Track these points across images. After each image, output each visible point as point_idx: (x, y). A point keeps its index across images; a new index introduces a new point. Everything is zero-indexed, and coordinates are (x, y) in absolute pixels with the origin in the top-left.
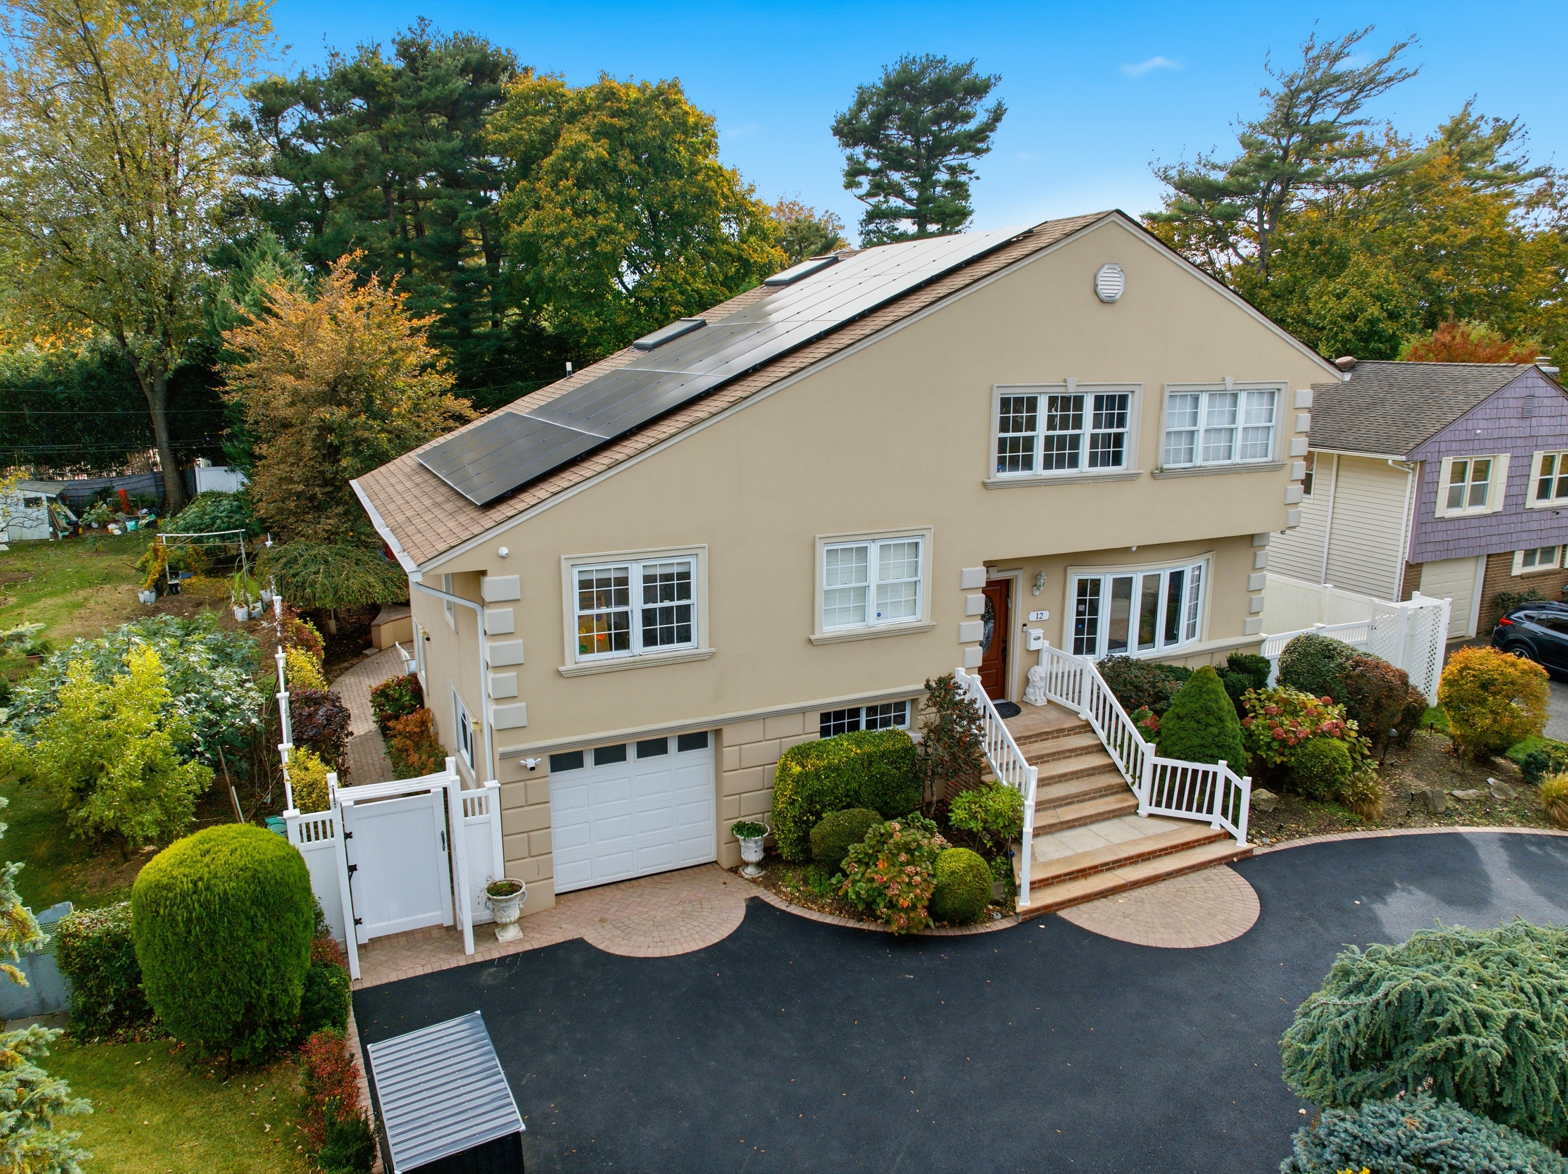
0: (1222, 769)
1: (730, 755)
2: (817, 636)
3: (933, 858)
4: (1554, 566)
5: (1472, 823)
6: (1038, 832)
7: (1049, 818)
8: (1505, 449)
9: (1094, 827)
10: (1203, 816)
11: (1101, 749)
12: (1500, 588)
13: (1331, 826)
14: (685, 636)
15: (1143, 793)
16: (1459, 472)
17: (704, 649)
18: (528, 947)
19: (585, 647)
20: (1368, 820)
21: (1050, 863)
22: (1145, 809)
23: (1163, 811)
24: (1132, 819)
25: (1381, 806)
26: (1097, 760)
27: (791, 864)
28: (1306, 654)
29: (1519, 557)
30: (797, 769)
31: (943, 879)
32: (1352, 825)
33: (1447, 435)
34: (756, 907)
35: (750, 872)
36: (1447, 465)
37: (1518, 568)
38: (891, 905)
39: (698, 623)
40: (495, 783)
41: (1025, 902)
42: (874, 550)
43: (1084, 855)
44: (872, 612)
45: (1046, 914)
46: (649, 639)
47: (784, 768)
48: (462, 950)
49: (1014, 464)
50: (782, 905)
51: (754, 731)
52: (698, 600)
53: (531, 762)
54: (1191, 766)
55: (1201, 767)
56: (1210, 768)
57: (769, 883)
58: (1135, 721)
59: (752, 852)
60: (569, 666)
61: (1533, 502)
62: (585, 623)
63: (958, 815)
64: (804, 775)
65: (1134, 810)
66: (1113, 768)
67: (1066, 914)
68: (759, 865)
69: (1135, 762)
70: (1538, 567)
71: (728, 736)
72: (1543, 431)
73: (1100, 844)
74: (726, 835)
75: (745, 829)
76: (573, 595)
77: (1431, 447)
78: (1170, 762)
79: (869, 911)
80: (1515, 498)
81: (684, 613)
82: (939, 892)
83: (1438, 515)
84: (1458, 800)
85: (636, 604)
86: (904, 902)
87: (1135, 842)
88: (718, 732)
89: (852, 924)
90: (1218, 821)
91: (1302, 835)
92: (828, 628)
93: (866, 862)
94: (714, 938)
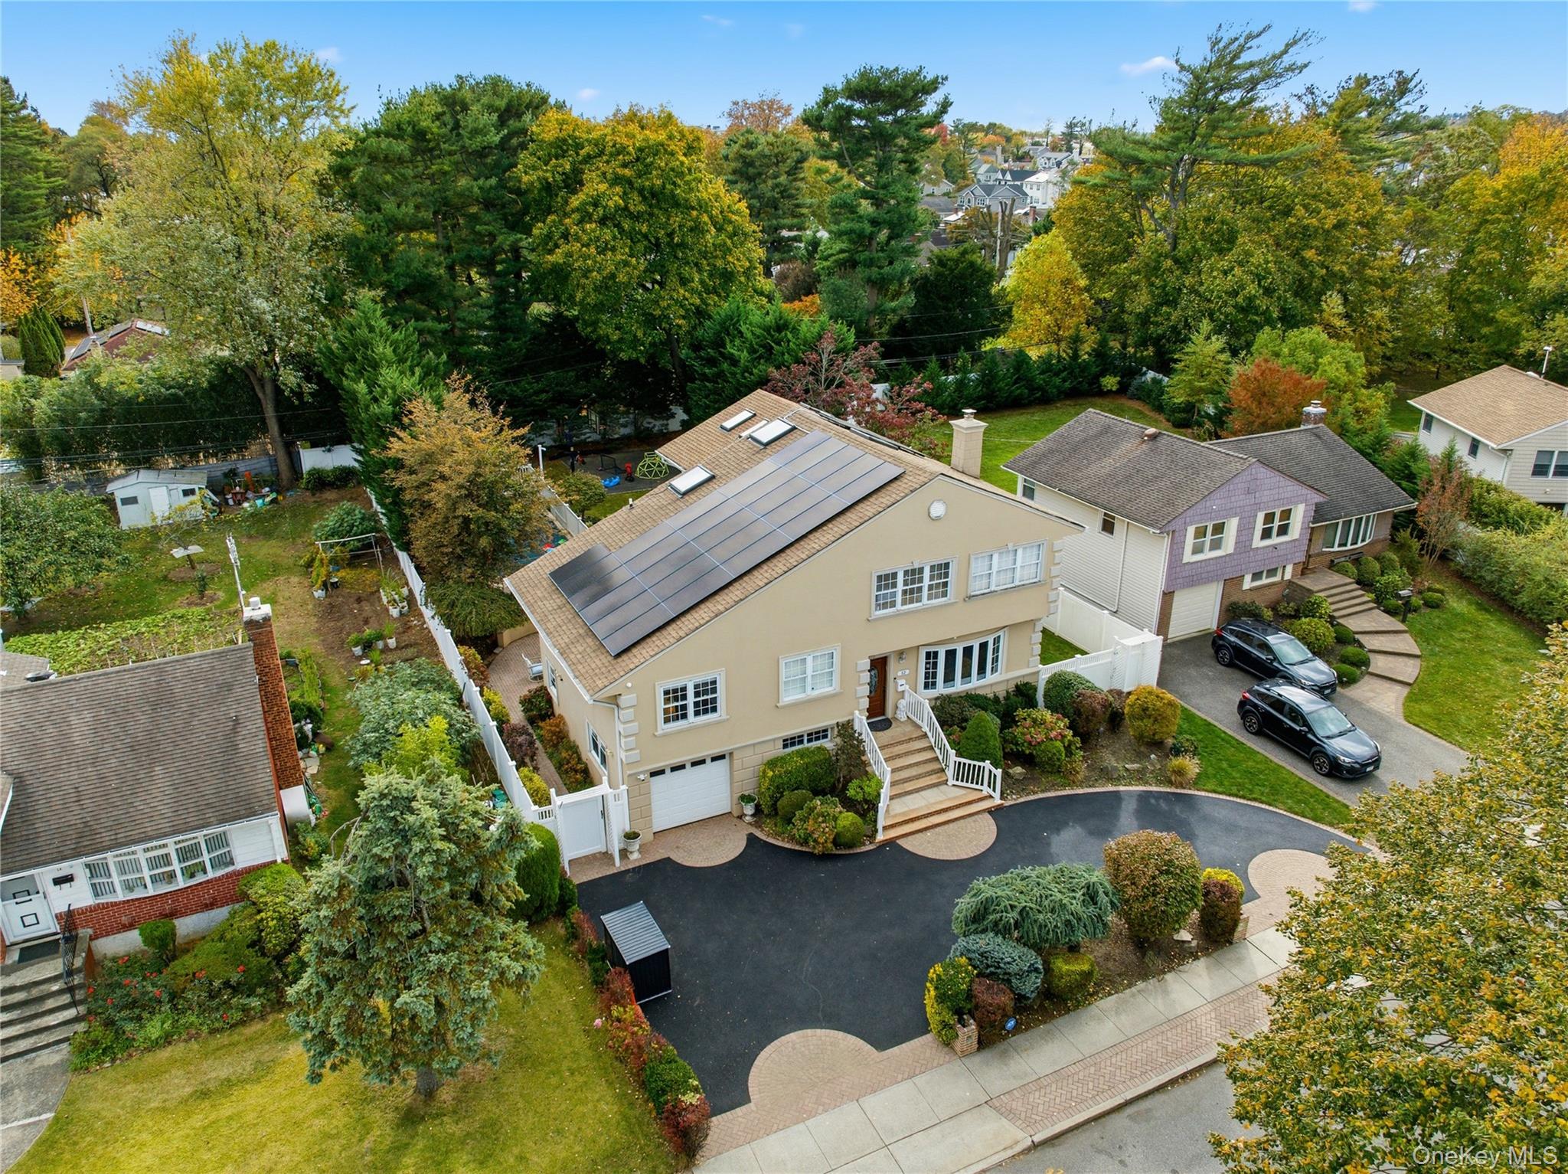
0: (987, 764)
1: (737, 763)
2: (780, 704)
3: (835, 819)
4: (1276, 579)
5: (1130, 784)
6: (892, 798)
7: (898, 790)
8: (1235, 515)
9: (923, 793)
10: (979, 787)
11: (931, 748)
12: (1234, 599)
13: (1053, 787)
14: (714, 709)
15: (950, 773)
16: (1201, 533)
17: (724, 717)
18: (644, 862)
19: (667, 720)
20: (1073, 784)
21: (895, 816)
22: (951, 782)
23: (959, 783)
24: (944, 787)
25: (1080, 777)
26: (929, 755)
27: (768, 816)
28: (1055, 686)
29: (1248, 578)
30: (771, 774)
31: (839, 829)
32: (1064, 786)
33: (1190, 513)
34: (752, 839)
35: (748, 819)
36: (1191, 531)
37: (1248, 583)
38: (815, 841)
39: (721, 704)
40: (624, 787)
41: (880, 837)
42: (809, 659)
43: (913, 811)
44: (808, 689)
45: (891, 842)
46: (697, 713)
47: (764, 772)
48: (614, 864)
49: (885, 606)
50: (763, 837)
51: (750, 752)
52: (721, 694)
53: (642, 777)
54: (973, 763)
55: (977, 763)
56: (981, 764)
57: (757, 825)
58: (948, 736)
59: (749, 810)
60: (659, 732)
61: (1257, 542)
62: (666, 711)
63: (851, 792)
64: (775, 776)
65: (945, 782)
66: (937, 759)
67: (900, 842)
68: (753, 815)
69: (947, 756)
70: (1265, 581)
71: (735, 756)
72: (1265, 499)
73: (923, 803)
74: (735, 801)
75: (746, 799)
76: (661, 697)
77: (1179, 522)
78: (963, 760)
79: (805, 842)
80: (1244, 543)
81: (714, 700)
82: (837, 835)
83: (1185, 561)
84: (1127, 770)
85: (691, 699)
86: (821, 840)
87: (941, 802)
88: (731, 754)
89: (797, 848)
90: (986, 790)
91: (1035, 793)
92: (787, 699)
93: (805, 820)
94: (732, 856)
